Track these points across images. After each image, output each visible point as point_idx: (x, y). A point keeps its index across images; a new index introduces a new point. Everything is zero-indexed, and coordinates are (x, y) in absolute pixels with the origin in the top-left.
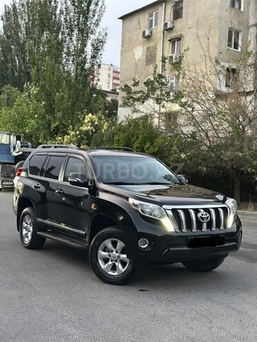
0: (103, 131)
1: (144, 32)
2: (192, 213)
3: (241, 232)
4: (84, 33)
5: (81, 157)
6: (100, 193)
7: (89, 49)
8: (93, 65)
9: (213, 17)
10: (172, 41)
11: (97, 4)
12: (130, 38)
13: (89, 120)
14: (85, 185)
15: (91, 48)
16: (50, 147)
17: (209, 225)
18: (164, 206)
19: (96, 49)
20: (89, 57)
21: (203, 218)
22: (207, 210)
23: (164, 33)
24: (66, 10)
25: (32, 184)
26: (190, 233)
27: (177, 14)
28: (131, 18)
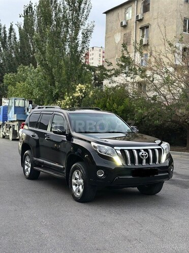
0: (90, 96)
1: (122, 23)
2: (135, 152)
3: (173, 166)
4: (77, 25)
5: (62, 114)
6: (74, 139)
7: (80, 37)
8: (83, 48)
9: (172, 10)
10: (142, 29)
11: (85, 4)
12: (112, 27)
13: (79, 88)
14: (64, 133)
15: (81, 35)
16: (43, 108)
17: (148, 161)
18: (115, 148)
19: (86, 36)
20: (80, 42)
21: (143, 156)
22: (146, 150)
23: (136, 23)
24: (64, 9)
25: (31, 134)
26: (133, 167)
27: (146, 9)
28: (112, 13)
